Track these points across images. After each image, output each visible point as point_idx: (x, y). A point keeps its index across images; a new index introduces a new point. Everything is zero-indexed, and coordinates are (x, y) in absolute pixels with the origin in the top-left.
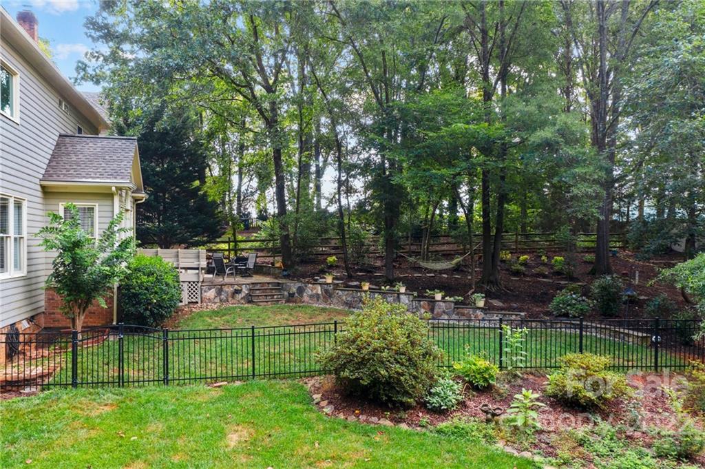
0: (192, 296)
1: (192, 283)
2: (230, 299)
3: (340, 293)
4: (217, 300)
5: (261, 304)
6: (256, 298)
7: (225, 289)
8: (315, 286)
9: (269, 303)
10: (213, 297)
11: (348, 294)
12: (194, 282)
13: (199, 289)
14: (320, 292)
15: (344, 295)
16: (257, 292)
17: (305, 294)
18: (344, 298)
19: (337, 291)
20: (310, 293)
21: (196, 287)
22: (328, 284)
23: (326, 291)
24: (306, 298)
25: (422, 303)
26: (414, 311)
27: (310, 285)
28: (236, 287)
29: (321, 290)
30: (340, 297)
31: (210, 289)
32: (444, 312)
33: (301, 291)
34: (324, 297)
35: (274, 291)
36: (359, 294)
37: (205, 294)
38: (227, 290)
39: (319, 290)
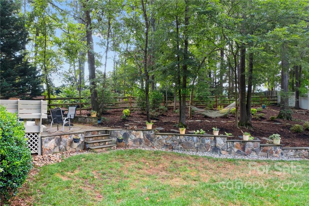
0: (32, 147)
1: (31, 134)
2: (68, 148)
3: (161, 137)
4: (57, 150)
5: (97, 150)
6: (92, 145)
7: (64, 138)
8: (138, 132)
9: (104, 149)
10: (53, 147)
11: (167, 138)
12: (34, 134)
13: (39, 141)
14: (142, 137)
15: (165, 139)
16: (91, 139)
17: (129, 139)
18: (164, 141)
19: (158, 136)
20: (134, 138)
21: (36, 138)
22: (149, 130)
23: (148, 136)
24: (130, 142)
25: (235, 143)
26: (228, 150)
27: (134, 132)
28: (73, 136)
29: (144, 136)
30: (160, 140)
31: (50, 140)
32: (253, 150)
33: (126, 136)
34: (146, 141)
35: (103, 138)
36: (178, 137)
37: (46, 145)
38: (65, 139)
39: (141, 135)
